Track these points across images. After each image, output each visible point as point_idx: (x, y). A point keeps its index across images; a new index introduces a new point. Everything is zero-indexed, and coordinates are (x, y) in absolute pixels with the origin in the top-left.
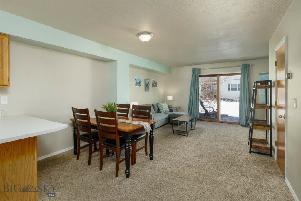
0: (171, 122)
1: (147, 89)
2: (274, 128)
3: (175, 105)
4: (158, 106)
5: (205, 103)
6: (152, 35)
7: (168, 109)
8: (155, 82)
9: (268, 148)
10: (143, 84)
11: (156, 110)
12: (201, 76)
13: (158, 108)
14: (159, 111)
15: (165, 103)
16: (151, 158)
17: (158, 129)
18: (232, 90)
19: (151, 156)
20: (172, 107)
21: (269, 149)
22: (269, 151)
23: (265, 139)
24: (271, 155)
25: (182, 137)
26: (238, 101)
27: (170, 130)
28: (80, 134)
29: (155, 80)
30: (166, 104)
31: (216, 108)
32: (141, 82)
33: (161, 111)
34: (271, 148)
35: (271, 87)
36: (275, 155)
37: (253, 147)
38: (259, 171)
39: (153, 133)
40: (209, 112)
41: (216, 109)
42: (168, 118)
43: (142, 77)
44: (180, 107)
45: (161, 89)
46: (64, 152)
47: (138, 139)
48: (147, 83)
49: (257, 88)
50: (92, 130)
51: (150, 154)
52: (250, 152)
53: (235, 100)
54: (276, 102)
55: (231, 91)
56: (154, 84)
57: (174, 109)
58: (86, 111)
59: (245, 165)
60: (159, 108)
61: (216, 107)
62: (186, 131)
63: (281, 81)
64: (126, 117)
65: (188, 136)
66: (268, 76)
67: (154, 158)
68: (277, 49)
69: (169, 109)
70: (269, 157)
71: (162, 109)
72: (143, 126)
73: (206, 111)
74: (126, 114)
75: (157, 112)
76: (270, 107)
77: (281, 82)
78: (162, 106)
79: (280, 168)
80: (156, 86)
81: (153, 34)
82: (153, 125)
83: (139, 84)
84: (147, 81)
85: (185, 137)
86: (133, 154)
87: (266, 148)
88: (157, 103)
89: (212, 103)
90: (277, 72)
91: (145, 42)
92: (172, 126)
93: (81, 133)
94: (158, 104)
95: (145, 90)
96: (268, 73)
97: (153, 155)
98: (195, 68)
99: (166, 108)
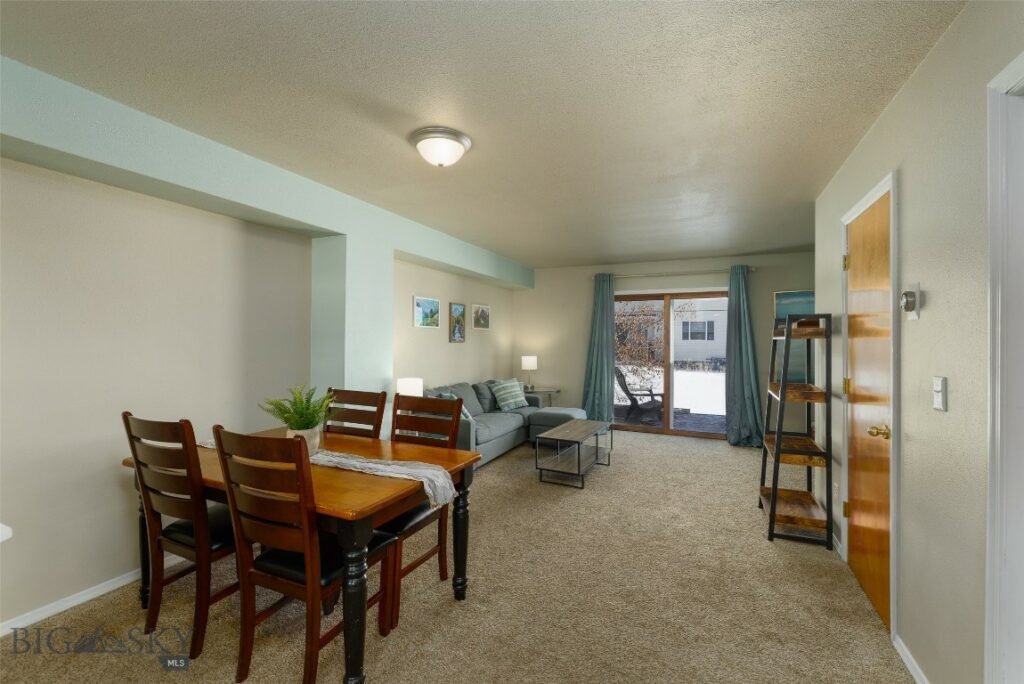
0: (532, 439)
1: (457, 335)
2: (839, 463)
3: (543, 384)
4: (494, 390)
5: (630, 379)
6: (467, 143)
7: (523, 398)
8: (483, 311)
9: (821, 521)
10: (443, 317)
11: (487, 403)
12: (620, 298)
13: (493, 395)
14: (495, 406)
15: (515, 379)
16: (459, 594)
17: (492, 465)
18: (692, 338)
19: (459, 585)
20: (535, 390)
21: (825, 524)
22: (824, 531)
23: (805, 489)
24: (829, 544)
25: (568, 491)
26: (707, 367)
27: (529, 469)
28: (165, 525)
29: (484, 307)
30: (517, 383)
31: (662, 391)
32: (437, 312)
33: (501, 404)
34: (830, 525)
35: (827, 335)
36: (842, 547)
37: (778, 521)
38: (809, 609)
39: (465, 500)
40: (640, 403)
41: (662, 395)
42: (523, 427)
43: (441, 295)
44: (559, 392)
45: (502, 335)
46: (98, 599)
47: (407, 528)
48: (456, 314)
49: (789, 337)
50: (211, 504)
51: (454, 580)
52: (772, 536)
53: (701, 365)
54: (847, 382)
55: (690, 341)
56: (482, 320)
57: (540, 397)
58: (181, 430)
59: (764, 590)
60: (496, 395)
61: (659, 389)
62: (576, 472)
63: (861, 316)
64: (370, 440)
65: (582, 488)
66: (813, 302)
67: (469, 592)
68: (849, 218)
69: (527, 399)
70: (824, 548)
71: (504, 400)
72: (422, 483)
73: (634, 401)
74: (370, 427)
75: (487, 406)
76: (827, 396)
77: (862, 319)
78: (505, 388)
79: (863, 589)
80: (486, 325)
81: (469, 140)
82: (466, 472)
83: (431, 317)
84: (456, 309)
85: (575, 490)
86: (385, 595)
87: (816, 523)
88: (489, 377)
89: (647, 376)
90: (850, 289)
91: (441, 165)
92: (534, 451)
93: (167, 520)
94: (492, 382)
95: (451, 339)
96: (812, 294)
97: (465, 580)
98: (604, 275)
99: (516, 396)
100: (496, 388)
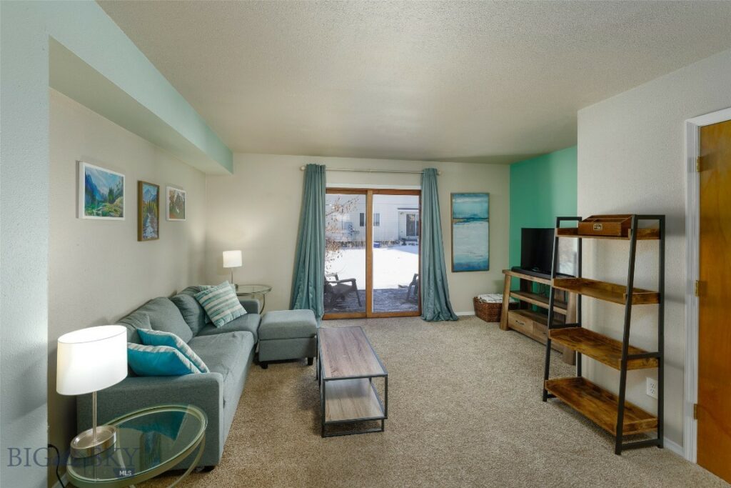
1: (149, 230)
4: (201, 301)
7: (240, 305)
8: (178, 196)
10: (129, 202)
11: (195, 319)
13: (201, 307)
14: (207, 324)
20: (247, 290)
21: (657, 423)
24: (660, 443)
29: (180, 191)
32: (121, 194)
33: (215, 318)
34: (661, 423)
43: (126, 166)
45: (196, 228)
48: (147, 199)
56: (177, 208)
60: (206, 308)
65: (382, 431)
69: (244, 304)
71: (218, 312)
75: (195, 325)
76: (660, 297)
78: (216, 297)
80: (182, 215)
84: (148, 191)
87: (650, 424)
94: (198, 290)
95: (140, 238)
98: (316, 166)
99: (232, 305)
100: (205, 298)
